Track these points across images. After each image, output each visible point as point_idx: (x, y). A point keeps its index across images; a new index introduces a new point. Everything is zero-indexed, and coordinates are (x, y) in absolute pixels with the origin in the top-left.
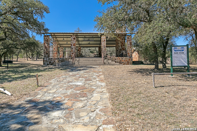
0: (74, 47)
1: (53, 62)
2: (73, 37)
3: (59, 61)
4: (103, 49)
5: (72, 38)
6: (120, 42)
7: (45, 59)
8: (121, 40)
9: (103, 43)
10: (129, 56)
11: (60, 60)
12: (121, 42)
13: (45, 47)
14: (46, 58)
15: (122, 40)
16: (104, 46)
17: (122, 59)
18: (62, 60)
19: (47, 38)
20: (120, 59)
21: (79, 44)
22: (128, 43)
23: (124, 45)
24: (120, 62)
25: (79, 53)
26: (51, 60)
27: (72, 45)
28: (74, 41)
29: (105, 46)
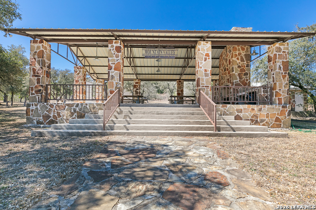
0: (116, 74)
1: (54, 116)
2: (115, 45)
3: (72, 114)
4: (203, 79)
5: (112, 46)
6: (237, 66)
7: (31, 108)
8: (238, 61)
9: (204, 62)
10: (280, 103)
11: (75, 111)
12: (239, 67)
13: (34, 73)
14: (36, 105)
15: (242, 60)
16: (206, 71)
17: (260, 110)
18: (80, 110)
19: (38, 47)
20: (253, 109)
21: (136, 74)
22: (278, 64)
23: (246, 74)
24: (252, 121)
25: (137, 92)
26: (49, 111)
27: (110, 68)
28: (117, 57)
29: (209, 72)
